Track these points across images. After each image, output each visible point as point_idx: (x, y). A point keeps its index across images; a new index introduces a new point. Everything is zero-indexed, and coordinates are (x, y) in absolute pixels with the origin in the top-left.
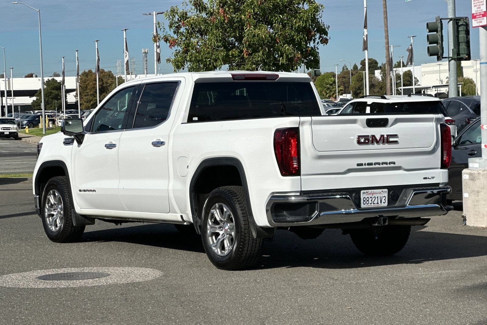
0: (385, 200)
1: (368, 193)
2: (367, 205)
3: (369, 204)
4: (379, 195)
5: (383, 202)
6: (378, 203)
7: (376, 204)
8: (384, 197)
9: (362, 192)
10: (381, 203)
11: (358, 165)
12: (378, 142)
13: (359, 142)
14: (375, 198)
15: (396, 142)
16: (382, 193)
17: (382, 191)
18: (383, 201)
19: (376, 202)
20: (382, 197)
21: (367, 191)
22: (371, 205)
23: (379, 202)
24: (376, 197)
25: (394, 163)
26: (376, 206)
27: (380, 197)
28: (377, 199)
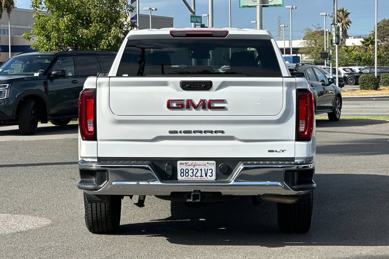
0: (211, 173)
1: (187, 165)
2: (186, 178)
3: (189, 177)
4: (203, 168)
5: (210, 176)
6: (201, 176)
7: (199, 177)
8: (210, 170)
9: (179, 162)
10: (206, 175)
11: (171, 132)
12: (196, 107)
13: (169, 107)
14: (197, 170)
15: (223, 108)
16: (207, 165)
17: (208, 163)
18: (209, 173)
19: (199, 174)
20: (207, 169)
21: (187, 162)
22: (193, 177)
23: (204, 174)
24: (199, 170)
25: (223, 132)
26: (199, 179)
27: (205, 169)
28: (200, 171)
